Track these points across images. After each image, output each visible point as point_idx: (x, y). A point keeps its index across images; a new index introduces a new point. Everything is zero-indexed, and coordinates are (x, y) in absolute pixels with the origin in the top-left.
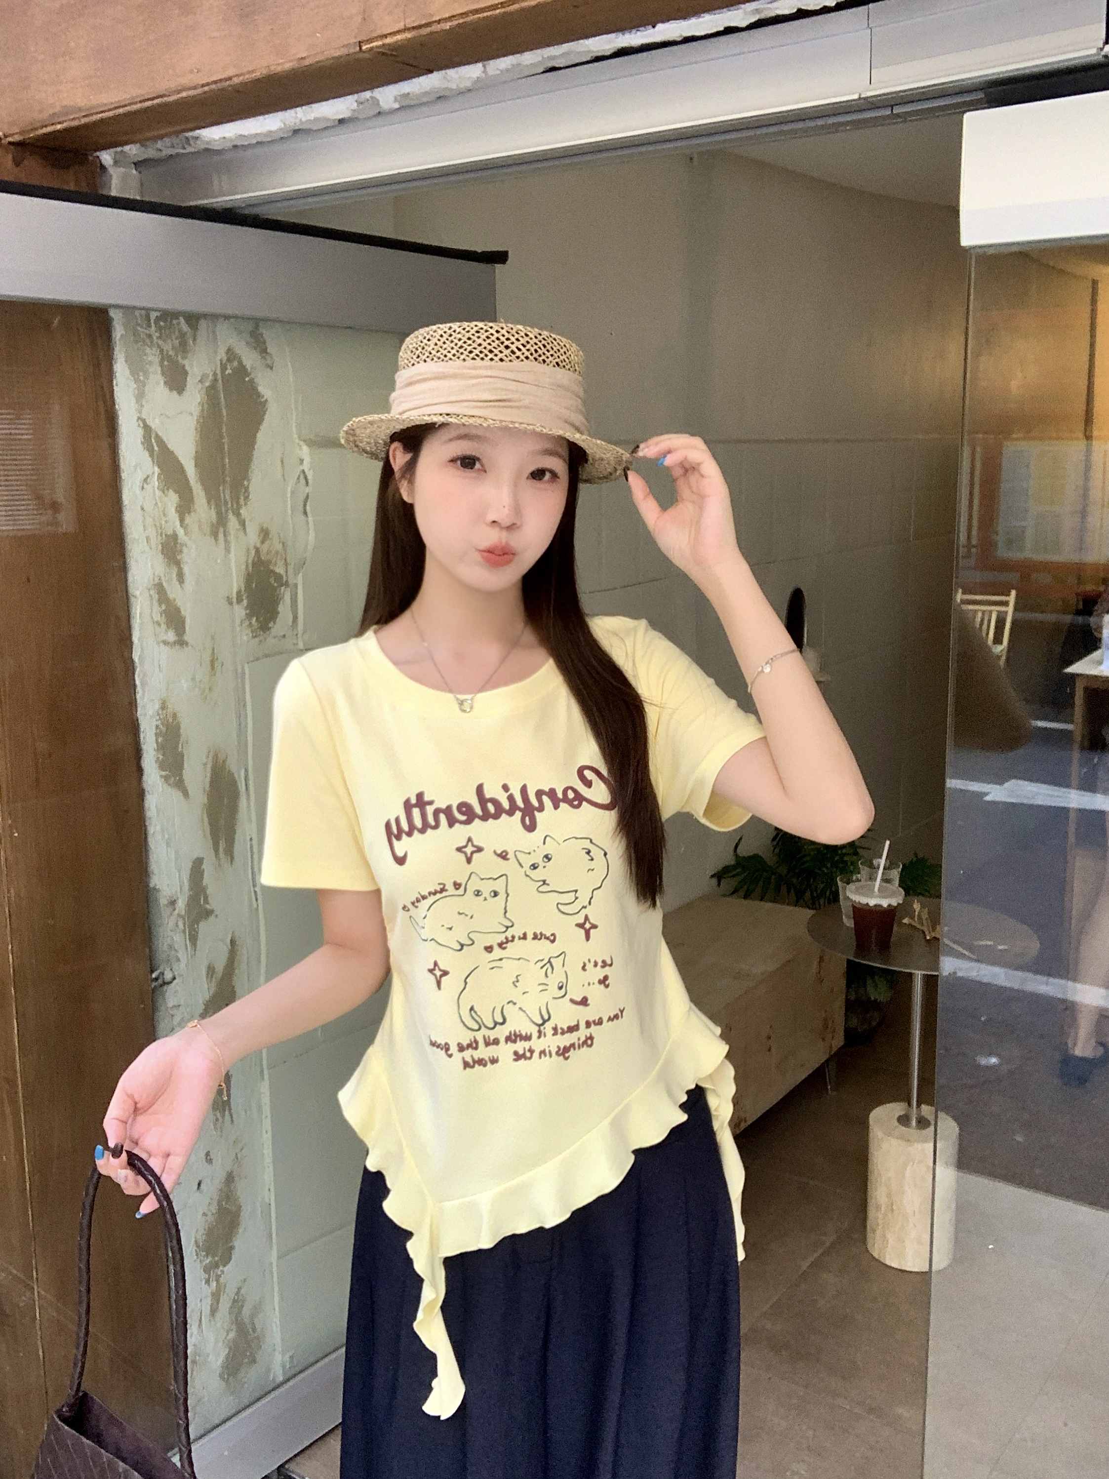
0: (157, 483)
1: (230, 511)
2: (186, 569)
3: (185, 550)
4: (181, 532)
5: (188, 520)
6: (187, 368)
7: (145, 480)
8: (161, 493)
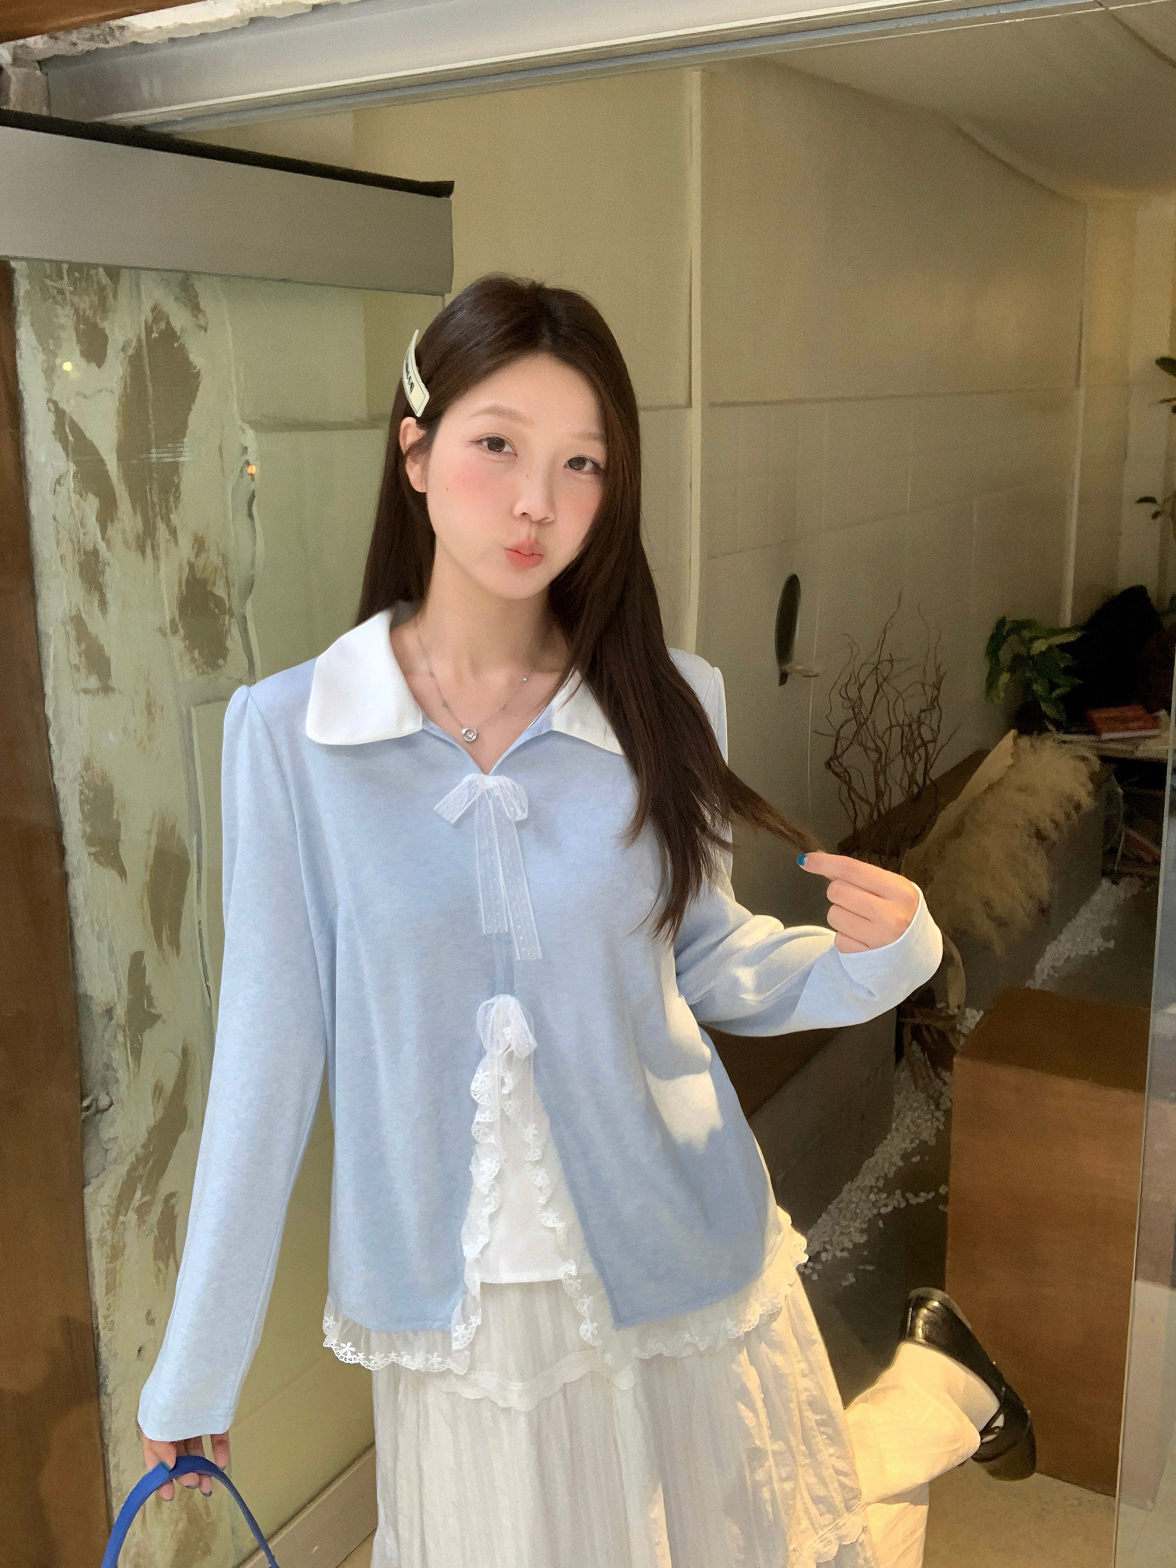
0: (72, 485)
1: (159, 518)
2: (109, 596)
3: (107, 569)
4: (102, 546)
5: (110, 532)
6: (107, 332)
7: (58, 482)
8: (78, 497)
